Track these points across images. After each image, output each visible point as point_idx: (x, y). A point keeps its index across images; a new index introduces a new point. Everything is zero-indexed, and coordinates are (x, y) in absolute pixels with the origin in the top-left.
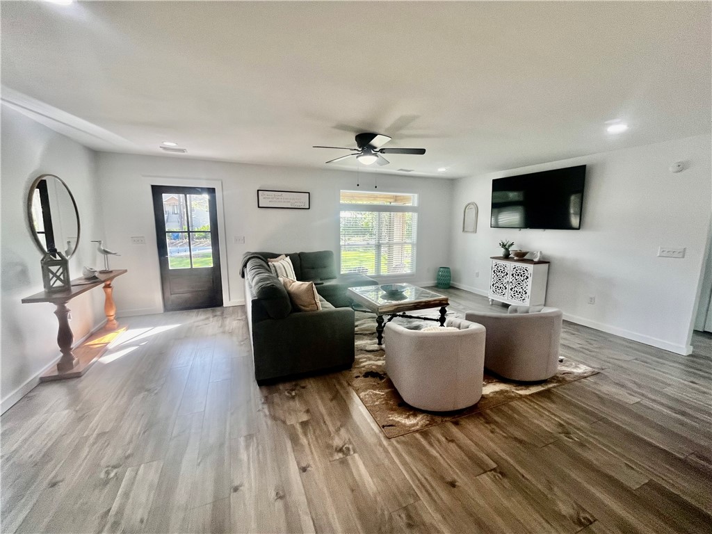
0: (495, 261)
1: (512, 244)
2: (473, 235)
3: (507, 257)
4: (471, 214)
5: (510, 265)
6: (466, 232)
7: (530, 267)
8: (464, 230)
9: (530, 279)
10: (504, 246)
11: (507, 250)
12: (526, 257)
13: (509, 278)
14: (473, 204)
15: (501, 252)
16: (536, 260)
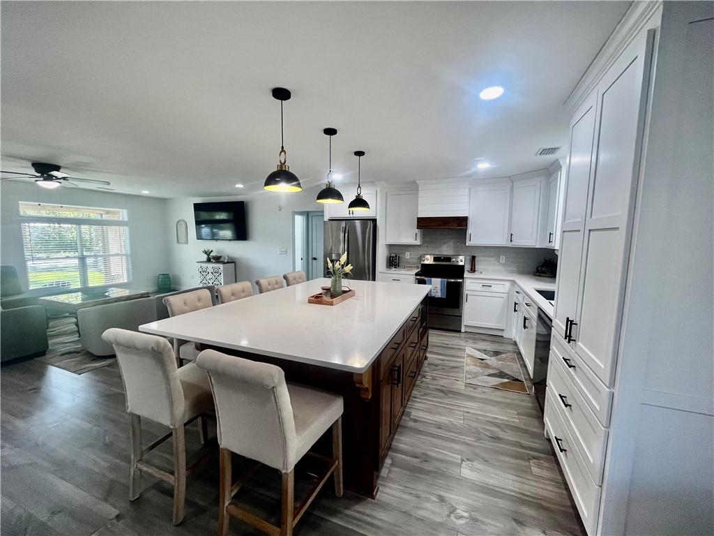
0: (200, 264)
1: (212, 251)
2: (185, 245)
3: (209, 260)
4: (182, 229)
5: (210, 266)
6: (180, 243)
7: (221, 266)
8: (178, 242)
9: (222, 274)
10: (206, 253)
11: (208, 255)
12: (221, 260)
13: (210, 276)
14: (183, 221)
15: (205, 257)
16: (226, 261)
